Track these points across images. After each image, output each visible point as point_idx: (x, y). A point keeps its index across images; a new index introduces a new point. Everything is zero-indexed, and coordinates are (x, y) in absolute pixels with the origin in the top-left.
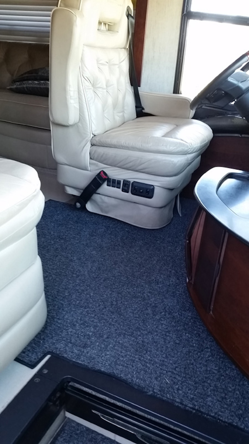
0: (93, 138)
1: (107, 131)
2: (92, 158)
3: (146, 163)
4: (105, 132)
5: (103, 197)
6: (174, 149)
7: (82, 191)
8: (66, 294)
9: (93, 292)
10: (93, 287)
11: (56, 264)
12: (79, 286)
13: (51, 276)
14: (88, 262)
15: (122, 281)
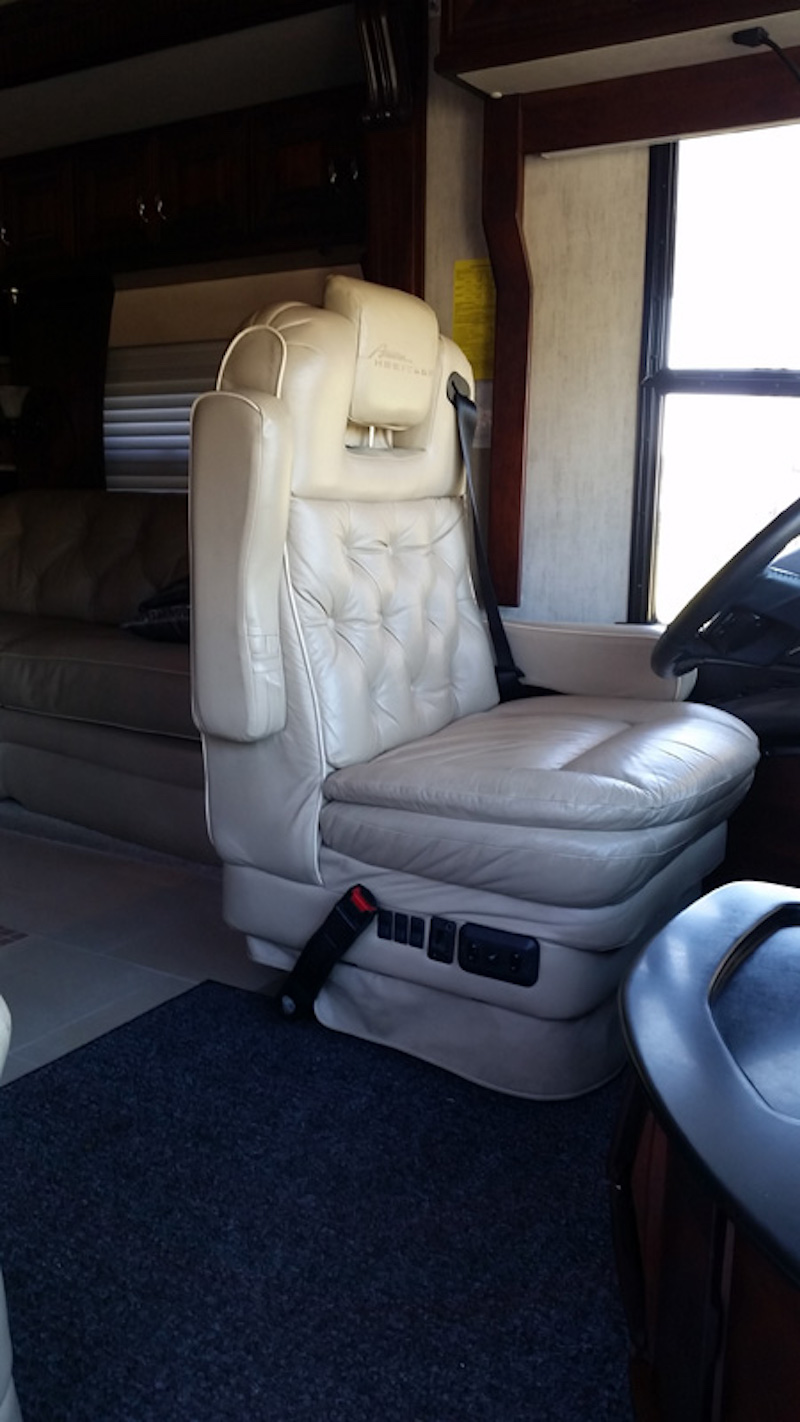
0: (332, 777)
1: (385, 752)
2: (328, 842)
3: (497, 863)
4: (380, 754)
5: (369, 977)
6: (592, 813)
7: (298, 954)
8: (159, 1385)
9: (262, 1380)
10: (270, 1355)
11: (158, 1245)
12: (216, 1348)
13: (124, 1297)
14: (277, 1240)
15: (389, 1332)
